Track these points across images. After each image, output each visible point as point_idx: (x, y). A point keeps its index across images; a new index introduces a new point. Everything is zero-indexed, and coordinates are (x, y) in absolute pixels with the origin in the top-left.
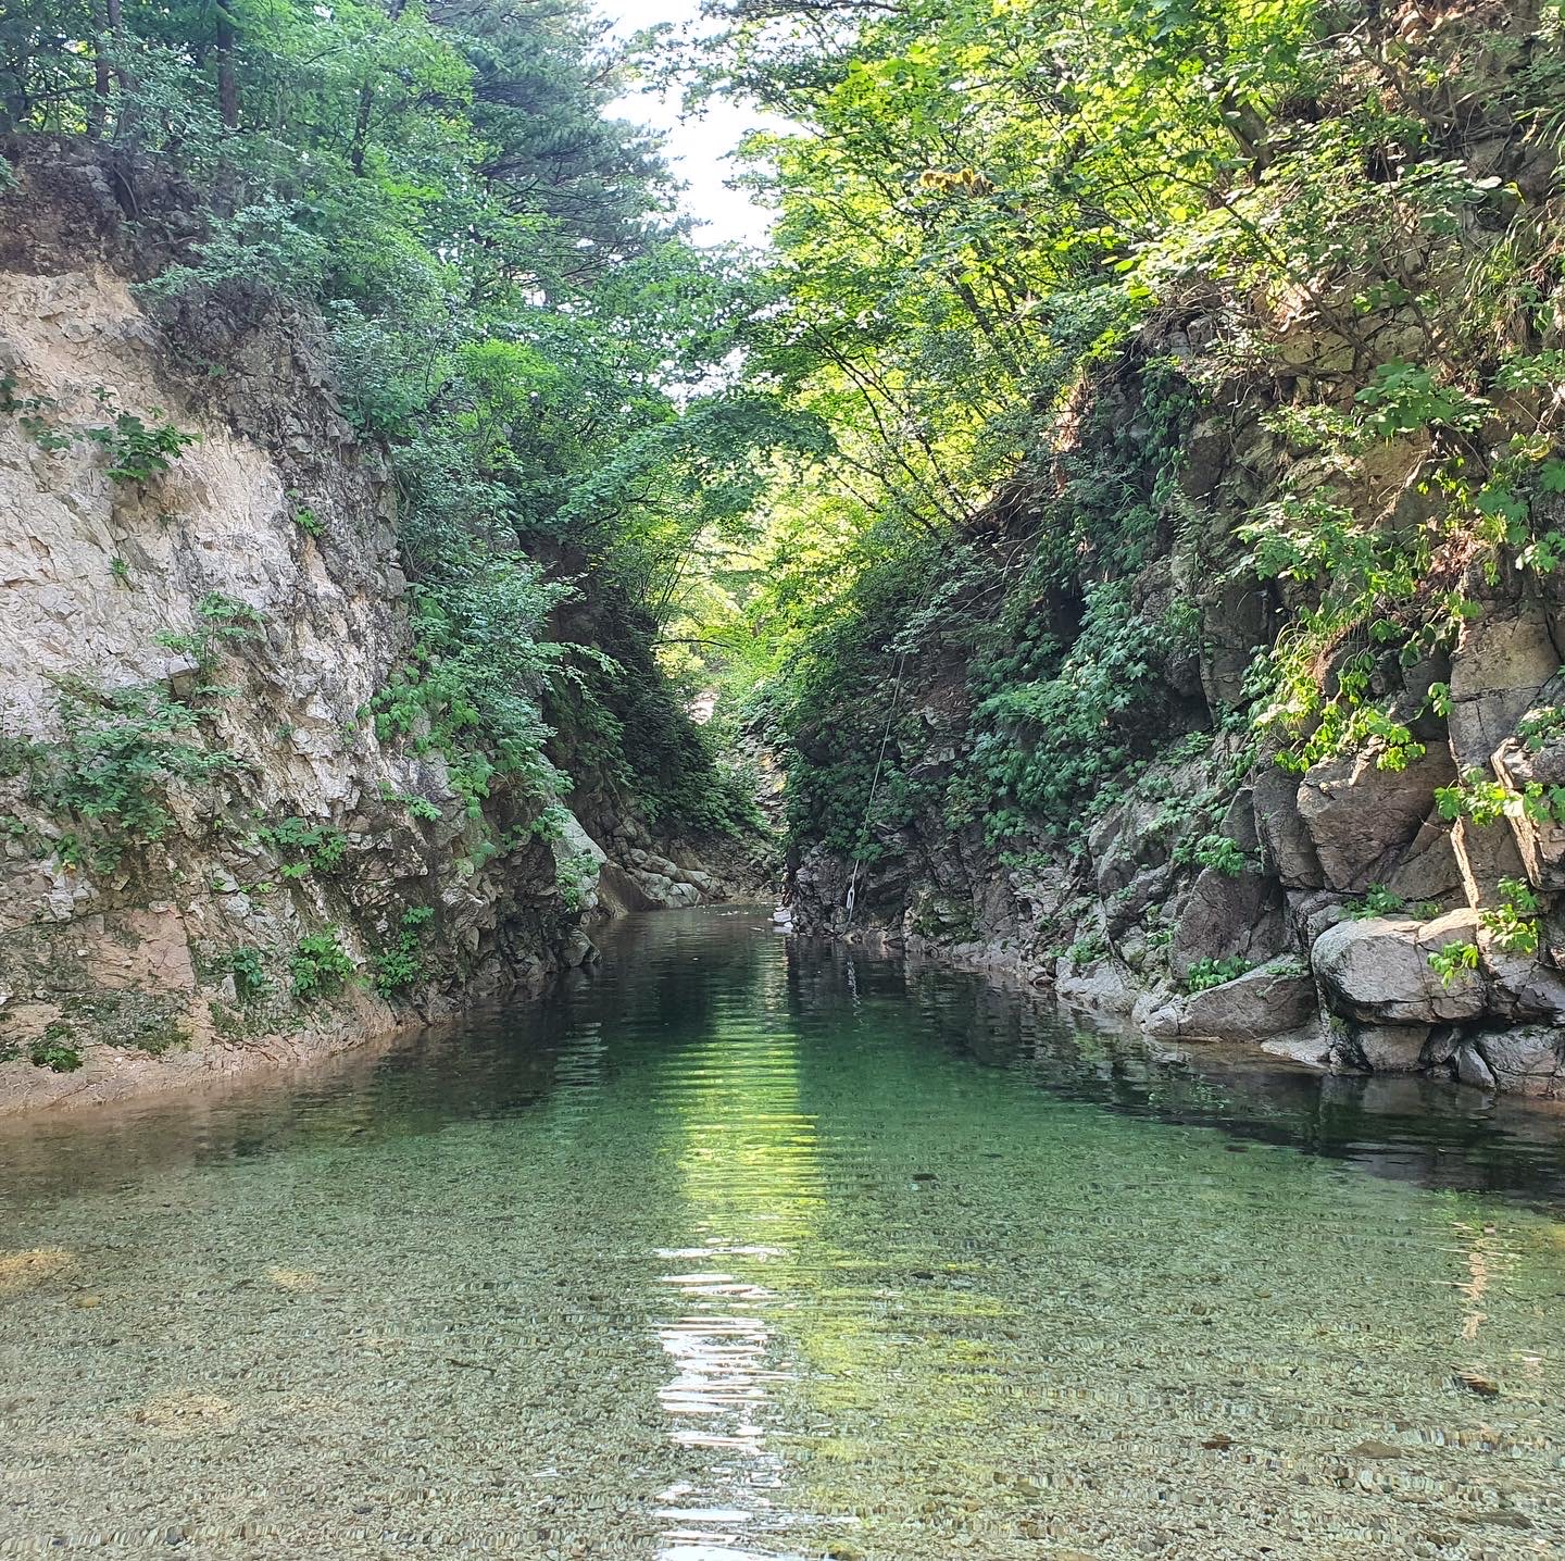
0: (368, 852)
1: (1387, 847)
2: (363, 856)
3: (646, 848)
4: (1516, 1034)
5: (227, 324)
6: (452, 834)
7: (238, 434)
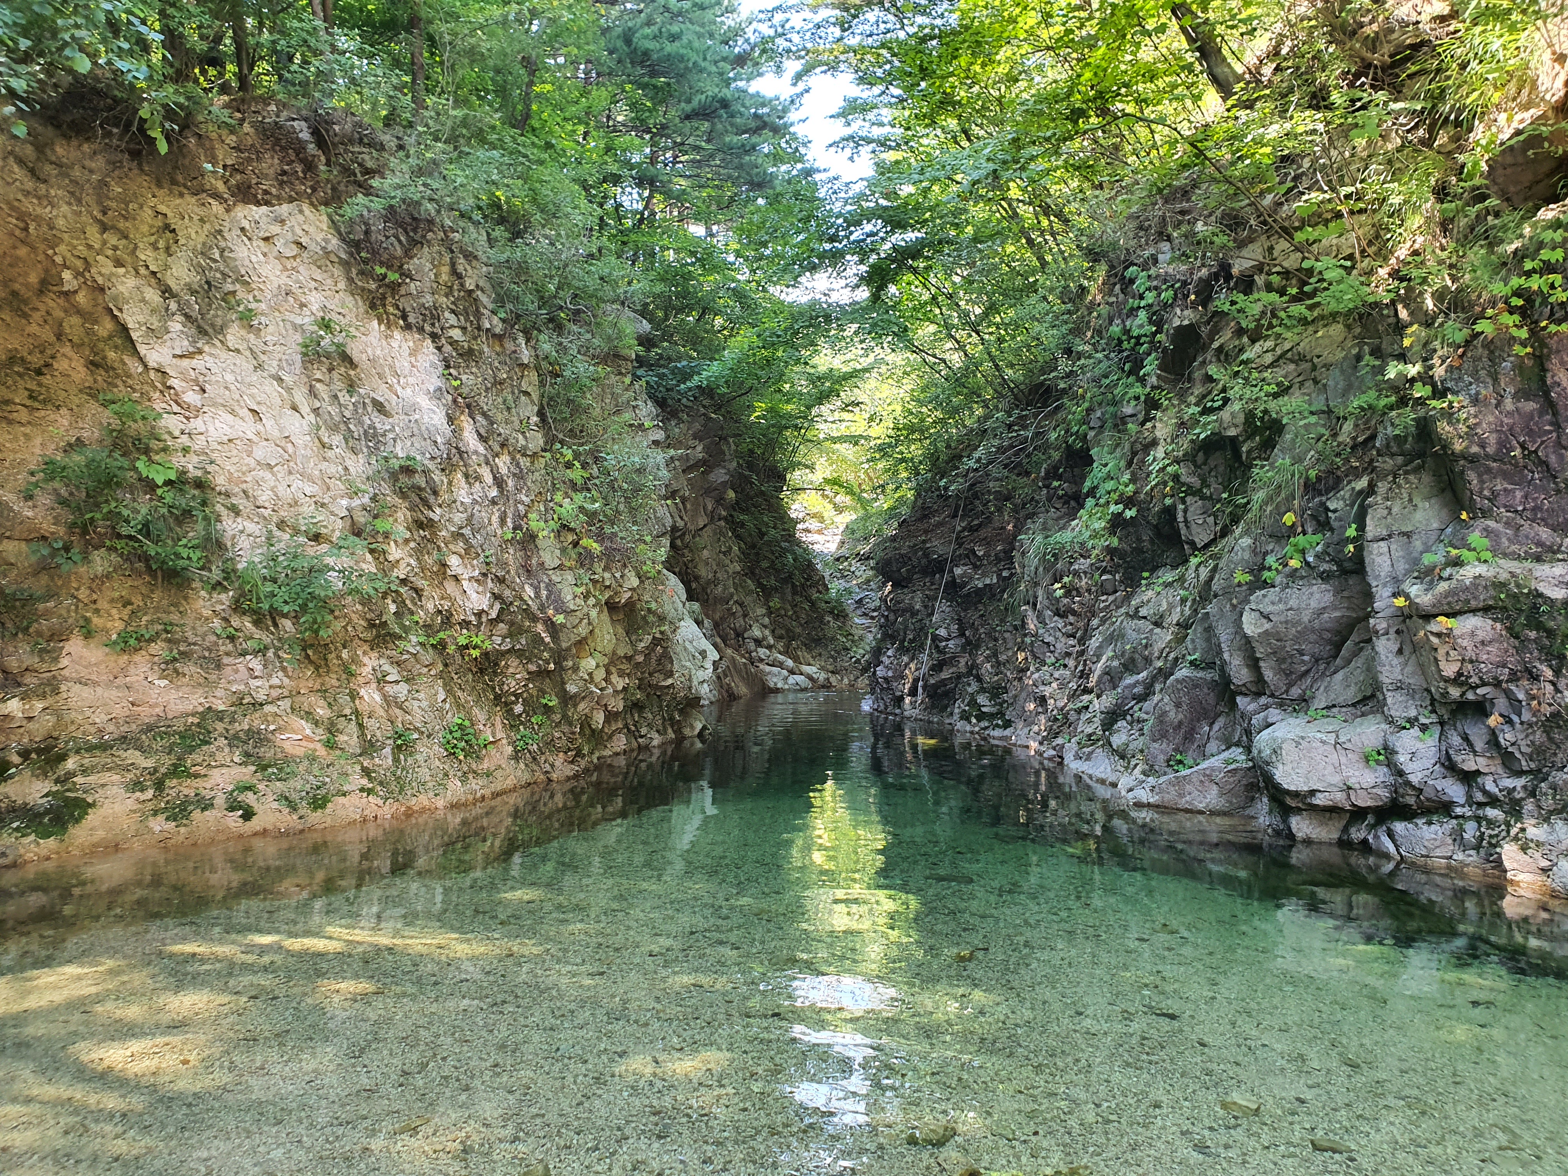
0: (508, 651)
1: (1317, 661)
2: (503, 654)
3: (769, 647)
4: (1420, 822)
5: (400, 241)
6: (574, 638)
7: (408, 327)
